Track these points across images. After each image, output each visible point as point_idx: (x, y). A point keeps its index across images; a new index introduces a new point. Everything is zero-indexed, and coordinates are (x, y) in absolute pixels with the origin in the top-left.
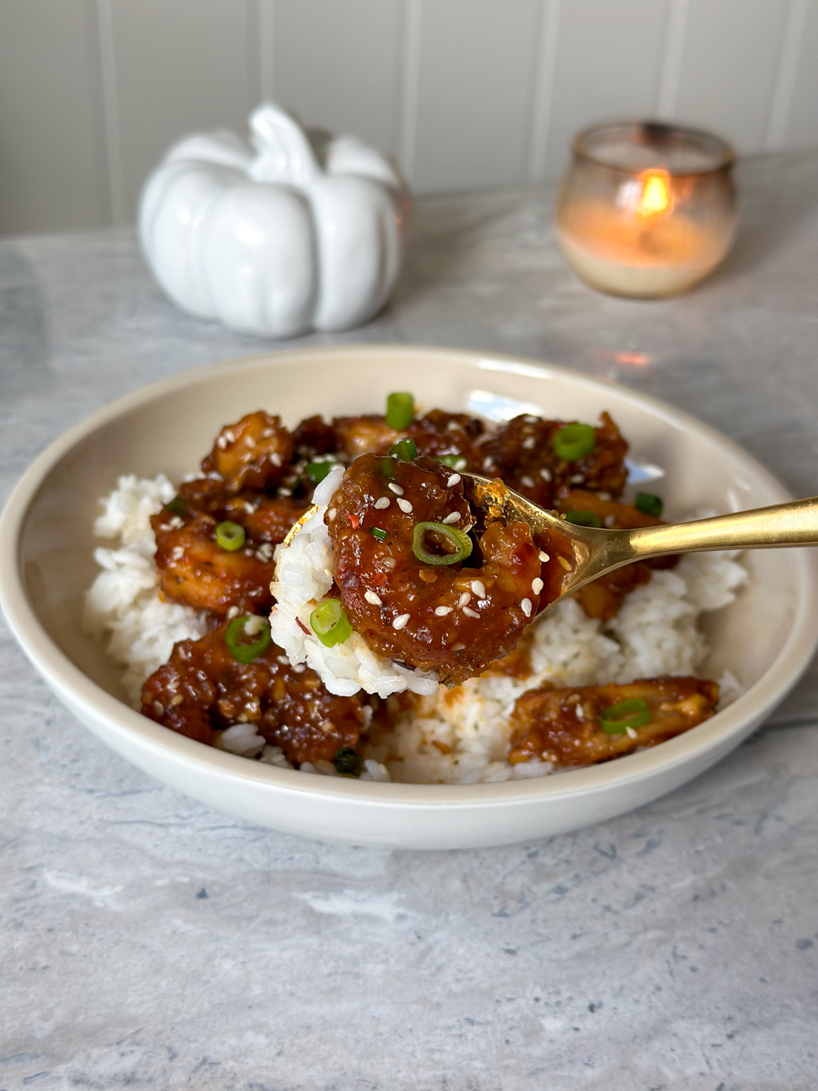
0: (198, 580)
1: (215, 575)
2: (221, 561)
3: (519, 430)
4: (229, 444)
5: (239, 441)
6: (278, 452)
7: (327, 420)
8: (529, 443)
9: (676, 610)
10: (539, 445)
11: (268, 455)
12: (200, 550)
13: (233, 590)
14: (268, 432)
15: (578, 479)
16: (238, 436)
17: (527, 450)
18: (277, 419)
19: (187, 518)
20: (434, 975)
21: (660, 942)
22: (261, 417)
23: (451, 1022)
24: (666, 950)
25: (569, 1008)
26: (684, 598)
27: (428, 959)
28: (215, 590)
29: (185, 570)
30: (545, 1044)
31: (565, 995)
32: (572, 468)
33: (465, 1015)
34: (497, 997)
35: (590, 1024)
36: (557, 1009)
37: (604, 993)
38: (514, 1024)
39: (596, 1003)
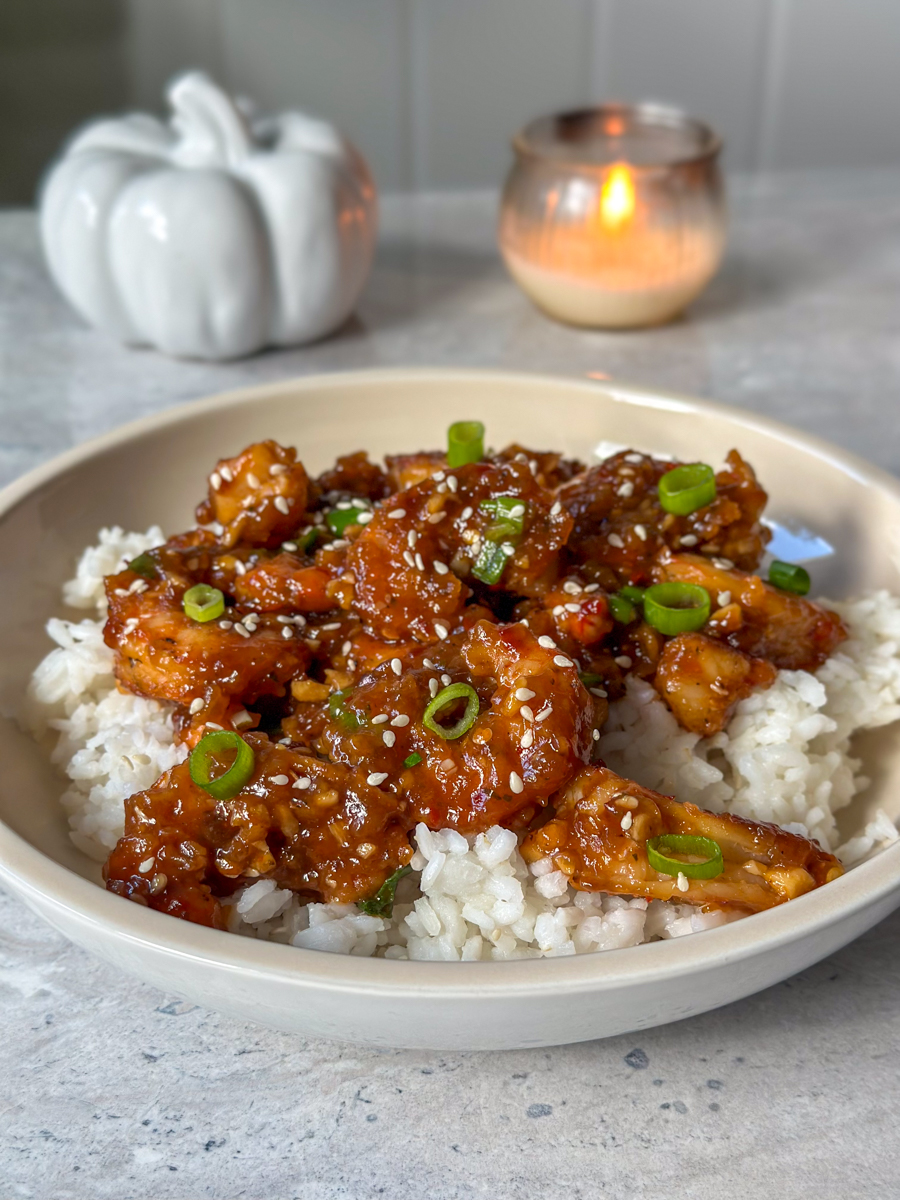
0: (154, 661)
1: (175, 654)
2: (188, 636)
3: (614, 473)
4: (224, 483)
5: (236, 480)
6: (285, 496)
7: (376, 458)
8: (625, 490)
9: (813, 725)
10: (639, 493)
11: (271, 499)
12: (162, 622)
13: (198, 675)
14: (275, 469)
15: (688, 540)
16: (235, 473)
17: (621, 498)
18: (291, 453)
19: (153, 580)
20: (37, 1071)
21: (348, 1076)
22: (270, 450)
23: (21, 1132)
24: (352, 1087)
25: (180, 1141)
26: (823, 710)
27: (42, 1051)
28: (177, 676)
29: (139, 649)
30: (121, 1180)
31: (186, 1123)
32: (682, 525)
33: (45, 1127)
34: (98, 1112)
35: (195, 1166)
36: (164, 1140)
37: (235, 1129)
38: (100, 1148)
39: (218, 1140)
